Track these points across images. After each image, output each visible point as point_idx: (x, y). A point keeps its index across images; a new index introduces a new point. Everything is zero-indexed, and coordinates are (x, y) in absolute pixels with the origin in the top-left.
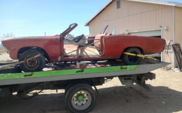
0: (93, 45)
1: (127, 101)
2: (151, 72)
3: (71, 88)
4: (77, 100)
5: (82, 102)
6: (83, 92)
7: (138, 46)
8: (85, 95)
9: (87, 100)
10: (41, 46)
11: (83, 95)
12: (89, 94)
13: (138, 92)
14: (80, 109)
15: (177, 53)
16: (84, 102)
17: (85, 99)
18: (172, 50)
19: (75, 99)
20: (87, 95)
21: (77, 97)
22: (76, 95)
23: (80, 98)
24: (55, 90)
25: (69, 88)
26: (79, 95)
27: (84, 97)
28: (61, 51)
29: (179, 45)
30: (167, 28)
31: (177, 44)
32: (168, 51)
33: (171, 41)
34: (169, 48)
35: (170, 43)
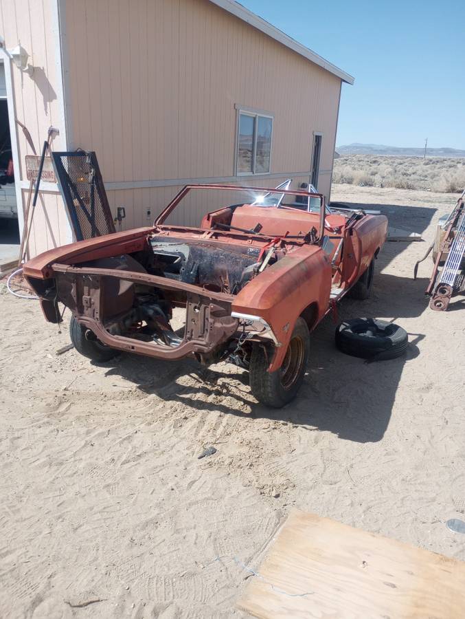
15: (82, 202)
29: (93, 156)
30: (29, 52)
31: (82, 154)
32: (40, 189)
33: (52, 132)
34: (44, 169)
35: (47, 145)
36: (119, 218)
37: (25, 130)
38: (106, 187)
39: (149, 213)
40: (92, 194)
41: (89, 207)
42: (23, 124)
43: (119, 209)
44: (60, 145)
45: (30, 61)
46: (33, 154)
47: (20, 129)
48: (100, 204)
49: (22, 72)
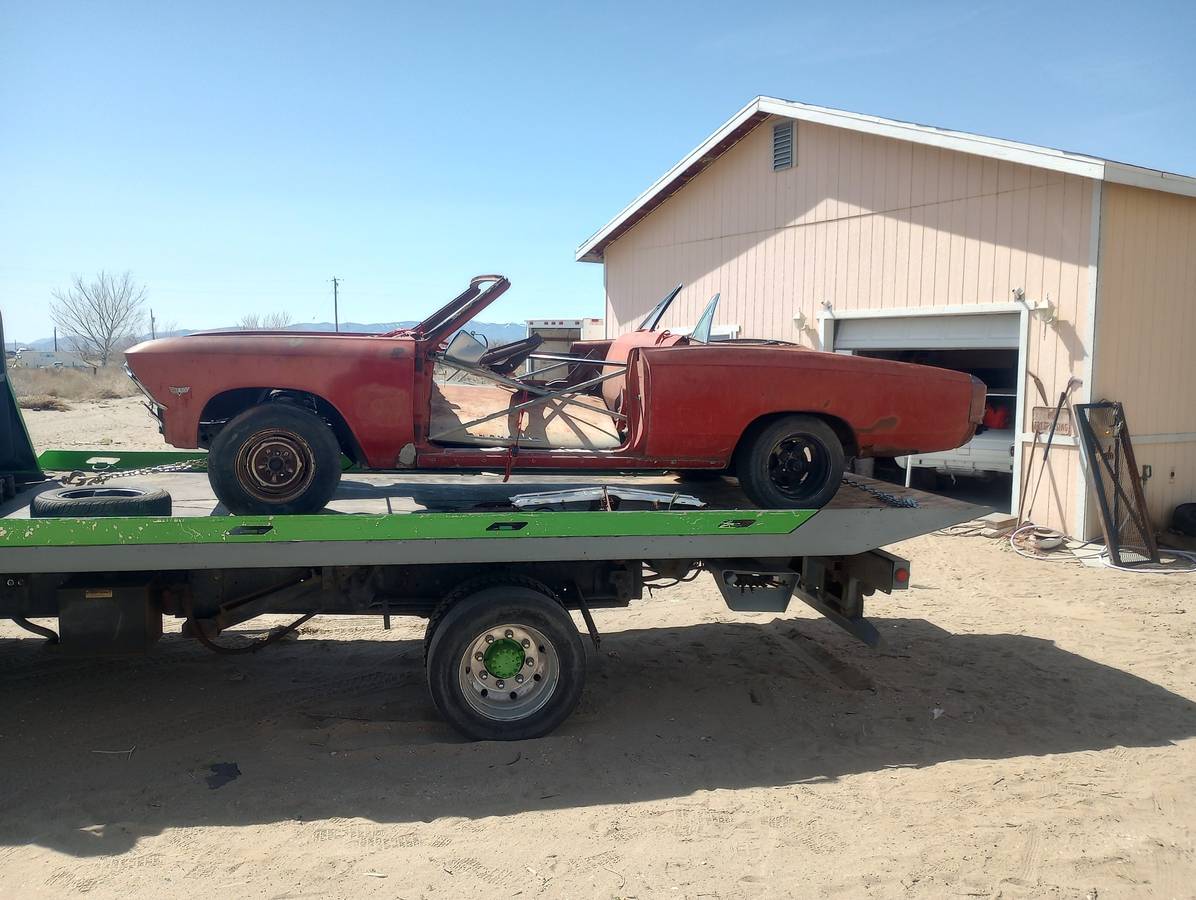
0: (596, 391)
1: (754, 700)
2: (887, 548)
3: (460, 609)
4: (489, 670)
5: (511, 685)
6: (519, 635)
7: (829, 410)
8: (531, 651)
9: (537, 677)
10: (318, 383)
11: (518, 647)
12: (549, 645)
13: (824, 656)
14: (497, 718)
15: (1105, 457)
16: (525, 686)
17: (528, 671)
18: (1069, 438)
19: (477, 665)
20: (541, 649)
21: (488, 657)
22: (481, 644)
23: (505, 662)
24: (380, 619)
25: (449, 608)
26: (496, 647)
27: (525, 660)
28: (416, 417)
29: (1120, 407)
30: (1056, 305)
31: (1108, 405)
32: (1052, 442)
33: (1073, 383)
34: (1058, 422)
35: (1064, 396)
36: (1145, 478)
37: (1037, 380)
38: (1133, 440)
39: (1173, 474)
40: (1117, 450)
41: (1112, 463)
42: (1035, 374)
43: (1145, 467)
44: (1083, 396)
45: (1055, 314)
46: (1043, 405)
47: (1031, 380)
48: (1125, 460)
49: (1046, 324)
